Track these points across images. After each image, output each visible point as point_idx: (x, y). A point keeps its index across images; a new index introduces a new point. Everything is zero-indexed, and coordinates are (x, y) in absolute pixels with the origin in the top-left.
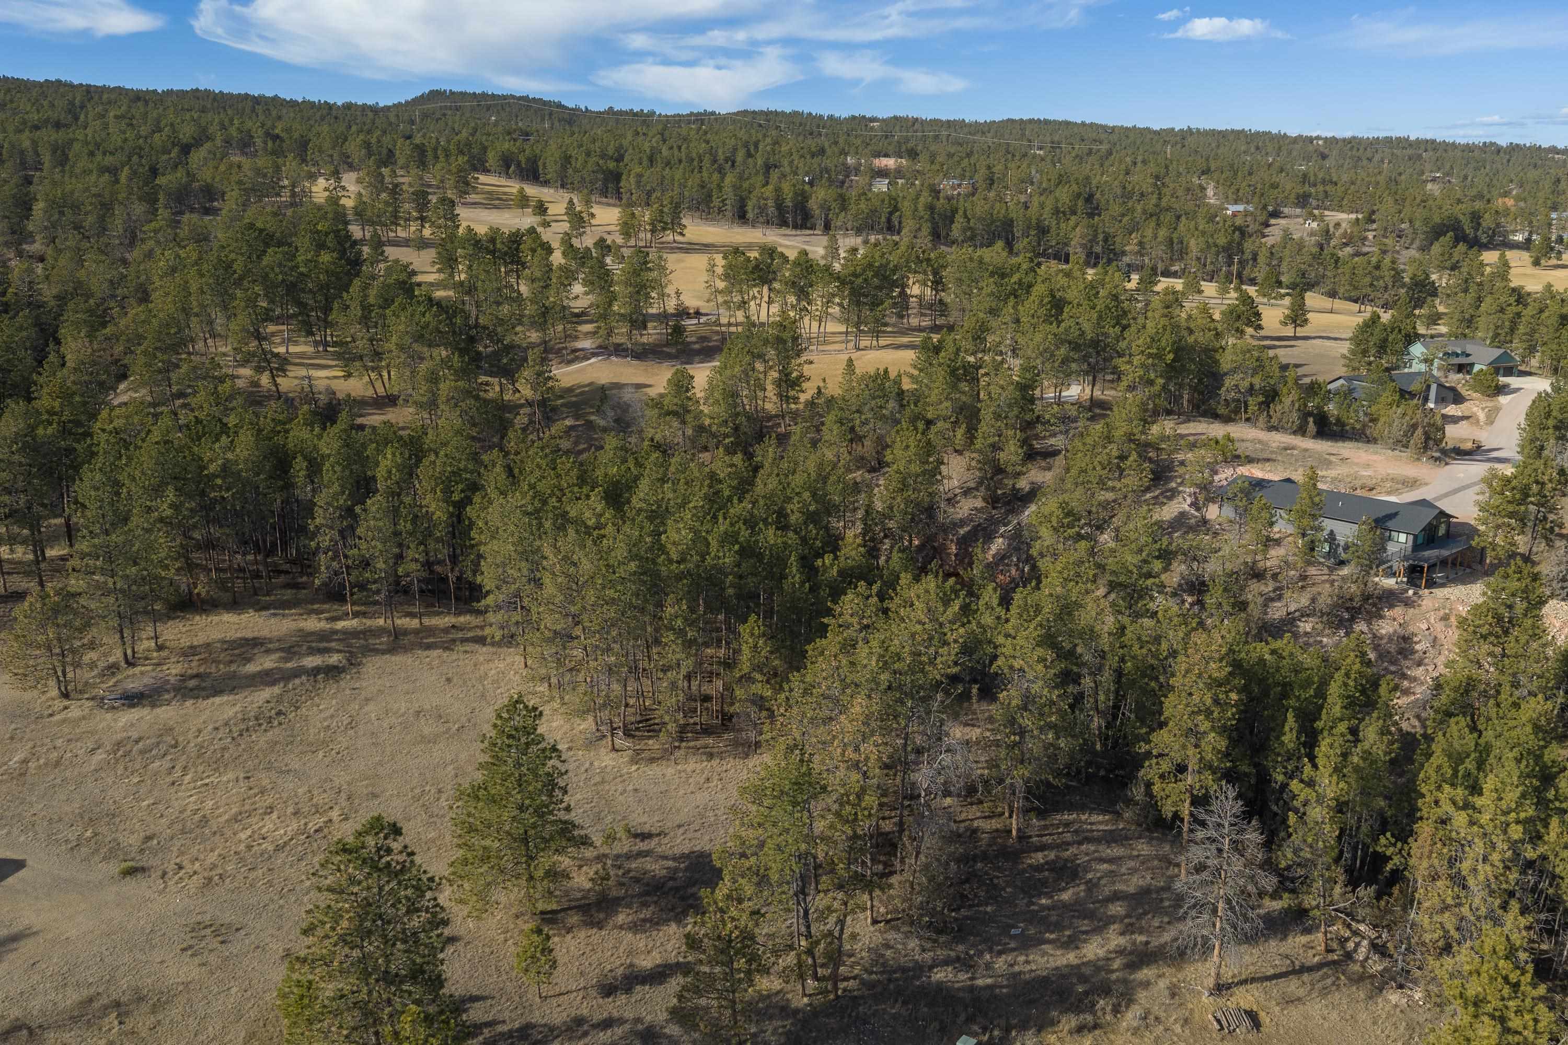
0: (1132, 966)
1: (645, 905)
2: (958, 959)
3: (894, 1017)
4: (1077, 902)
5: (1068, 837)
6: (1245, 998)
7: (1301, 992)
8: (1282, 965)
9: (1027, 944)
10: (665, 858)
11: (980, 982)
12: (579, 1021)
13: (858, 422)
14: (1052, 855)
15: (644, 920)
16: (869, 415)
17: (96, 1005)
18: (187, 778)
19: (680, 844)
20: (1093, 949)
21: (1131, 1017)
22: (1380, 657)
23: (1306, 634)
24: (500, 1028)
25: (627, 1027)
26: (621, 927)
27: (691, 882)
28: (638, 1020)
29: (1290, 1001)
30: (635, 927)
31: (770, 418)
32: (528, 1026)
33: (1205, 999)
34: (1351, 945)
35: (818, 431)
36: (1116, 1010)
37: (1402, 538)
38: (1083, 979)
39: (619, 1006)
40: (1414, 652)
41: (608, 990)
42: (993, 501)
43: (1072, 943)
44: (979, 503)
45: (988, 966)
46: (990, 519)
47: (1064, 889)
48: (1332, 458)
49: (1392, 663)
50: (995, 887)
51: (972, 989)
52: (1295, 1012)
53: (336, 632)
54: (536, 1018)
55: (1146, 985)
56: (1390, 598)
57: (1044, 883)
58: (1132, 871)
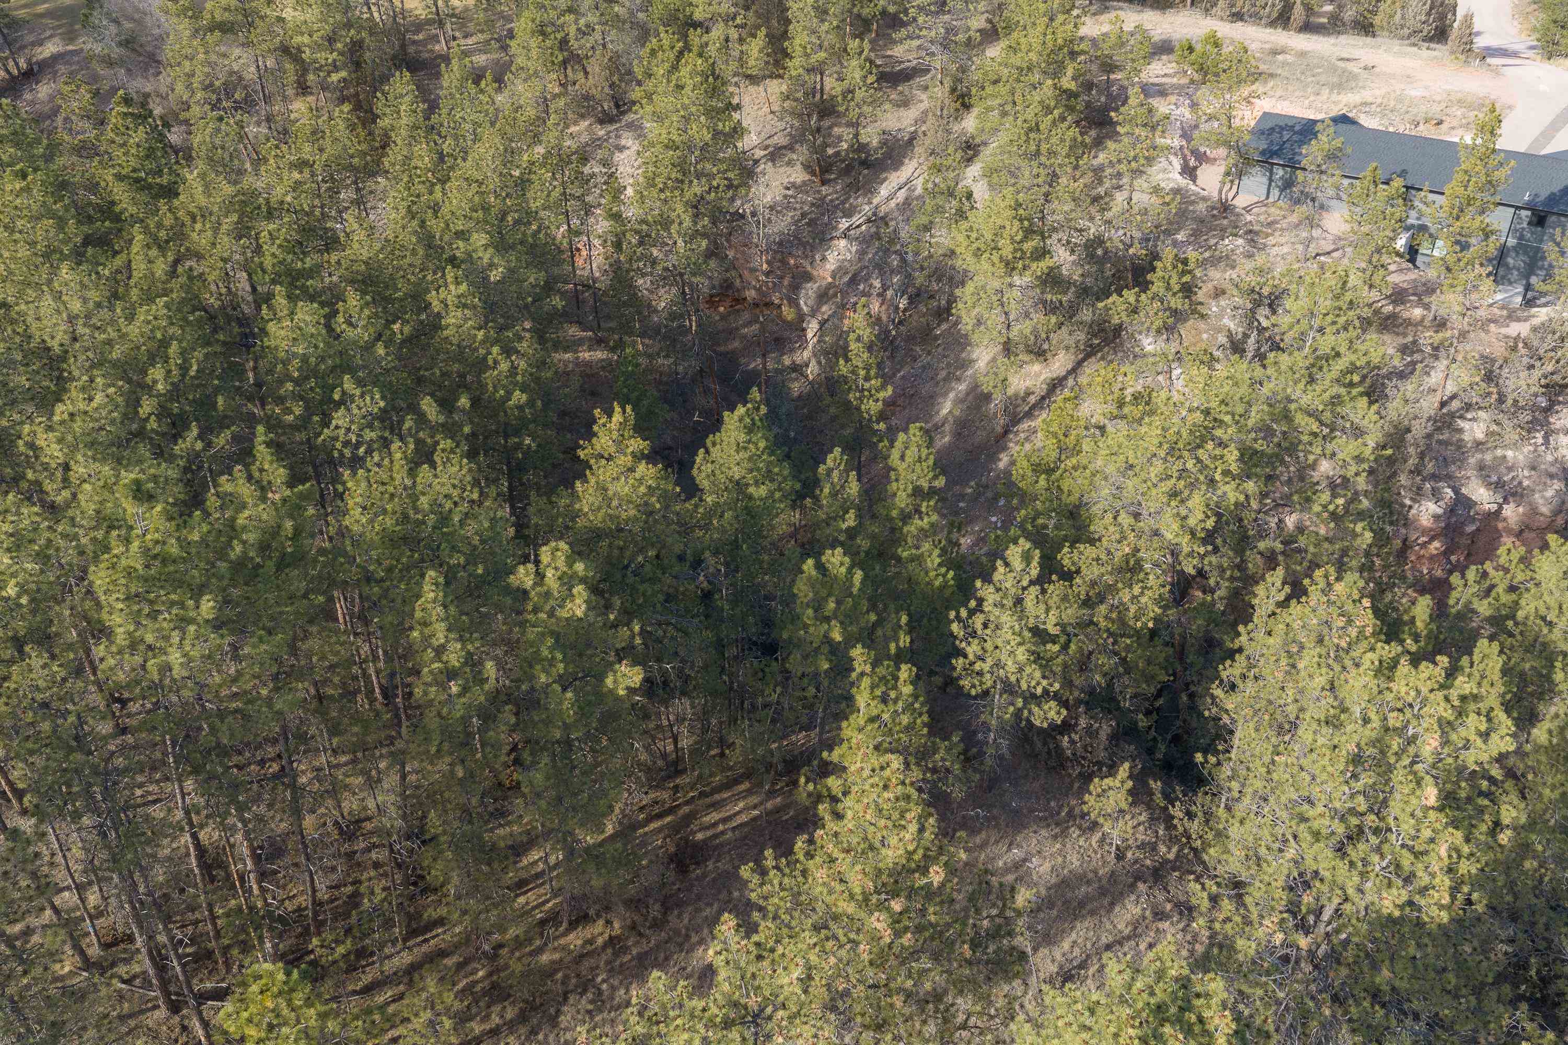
13: (572, 30)
16: (592, 18)
23: (1478, 444)
31: (419, 26)
35: (505, 48)
42: (821, 168)
44: (798, 175)
46: (820, 204)
48: (1350, 66)
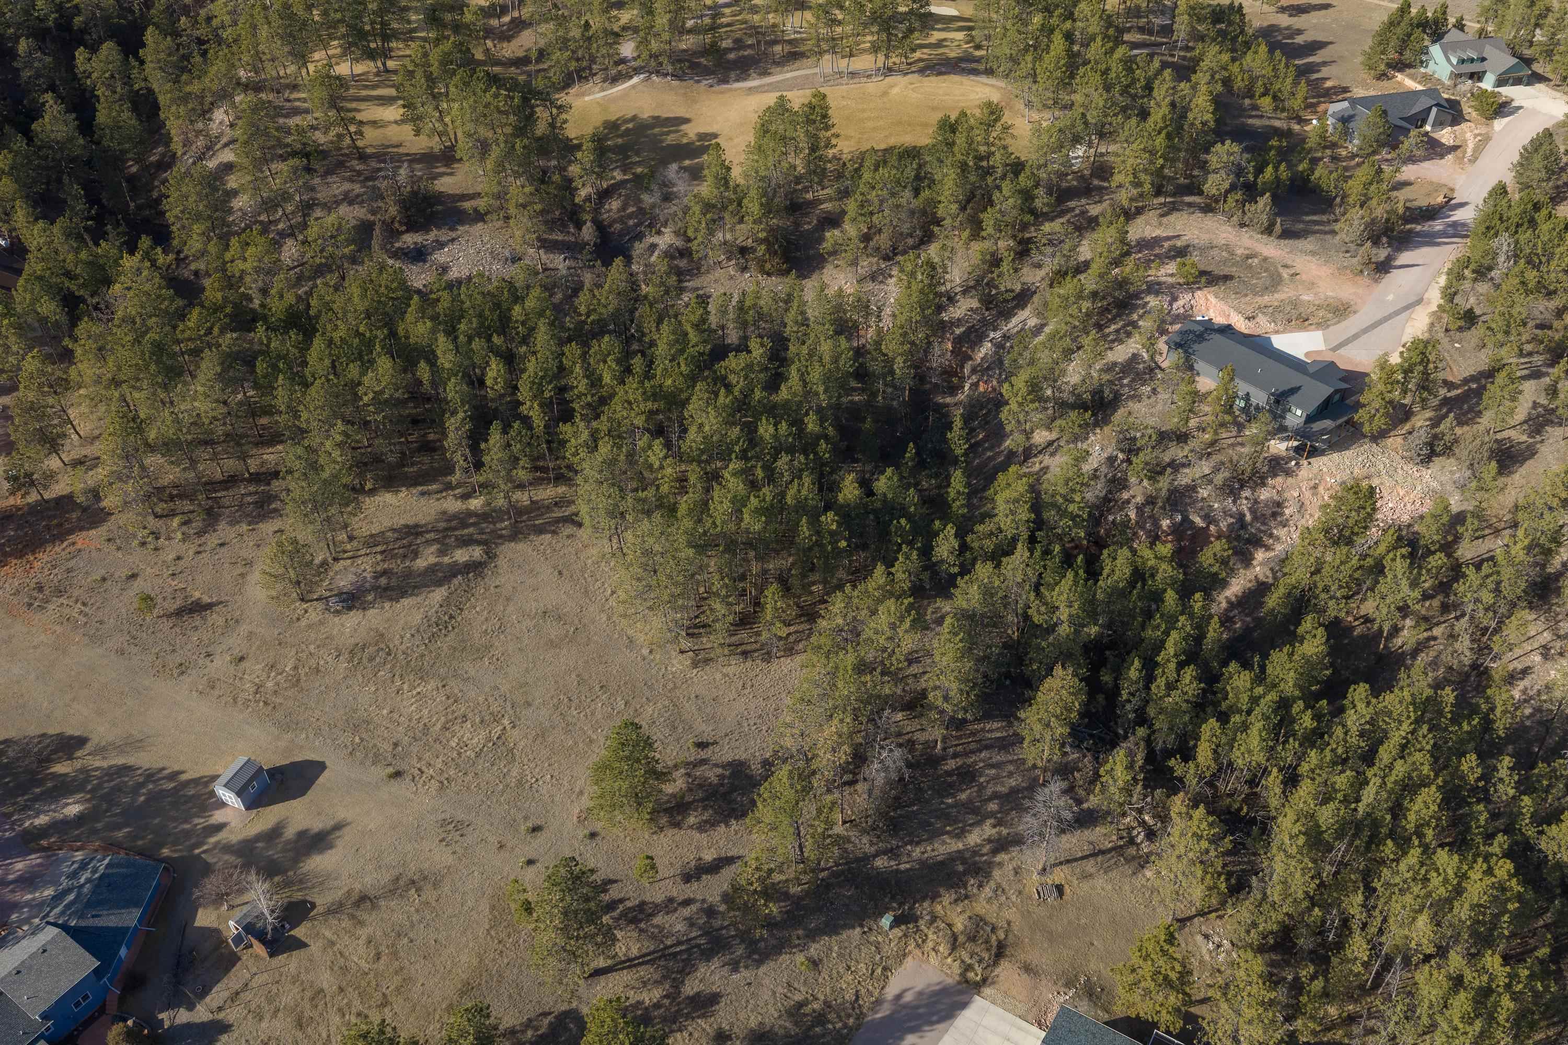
0: (995, 852)
1: (705, 808)
2: (891, 850)
3: (849, 898)
4: (970, 800)
5: (973, 746)
6: (1059, 876)
7: (1092, 870)
8: (1087, 850)
9: (935, 834)
10: (716, 765)
11: (902, 867)
12: (671, 900)
14: (960, 762)
15: (706, 822)
17: (401, 883)
18: (406, 687)
19: (725, 753)
20: (974, 838)
21: (987, 891)
22: (1255, 518)
24: (629, 904)
25: (698, 905)
26: (691, 827)
27: (734, 788)
28: (704, 901)
29: (1086, 876)
30: (701, 828)
32: (643, 903)
33: (1035, 877)
34: (1135, 832)
36: (980, 886)
37: (1299, 412)
38: (964, 861)
39: (693, 890)
40: (1282, 514)
41: (687, 878)
42: (988, 302)
43: (960, 834)
44: (975, 304)
45: (909, 855)
46: (983, 321)
47: (963, 791)
48: (1284, 271)
49: (1264, 524)
50: (920, 789)
51: (897, 871)
52: (1086, 886)
53: (470, 514)
54: (648, 899)
55: (1000, 864)
56: (1277, 466)
57: (951, 785)
58: (1011, 774)
